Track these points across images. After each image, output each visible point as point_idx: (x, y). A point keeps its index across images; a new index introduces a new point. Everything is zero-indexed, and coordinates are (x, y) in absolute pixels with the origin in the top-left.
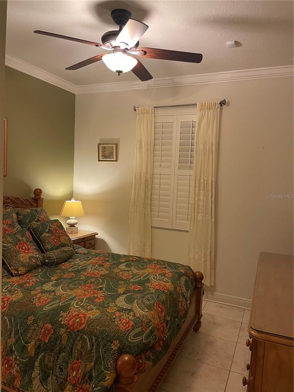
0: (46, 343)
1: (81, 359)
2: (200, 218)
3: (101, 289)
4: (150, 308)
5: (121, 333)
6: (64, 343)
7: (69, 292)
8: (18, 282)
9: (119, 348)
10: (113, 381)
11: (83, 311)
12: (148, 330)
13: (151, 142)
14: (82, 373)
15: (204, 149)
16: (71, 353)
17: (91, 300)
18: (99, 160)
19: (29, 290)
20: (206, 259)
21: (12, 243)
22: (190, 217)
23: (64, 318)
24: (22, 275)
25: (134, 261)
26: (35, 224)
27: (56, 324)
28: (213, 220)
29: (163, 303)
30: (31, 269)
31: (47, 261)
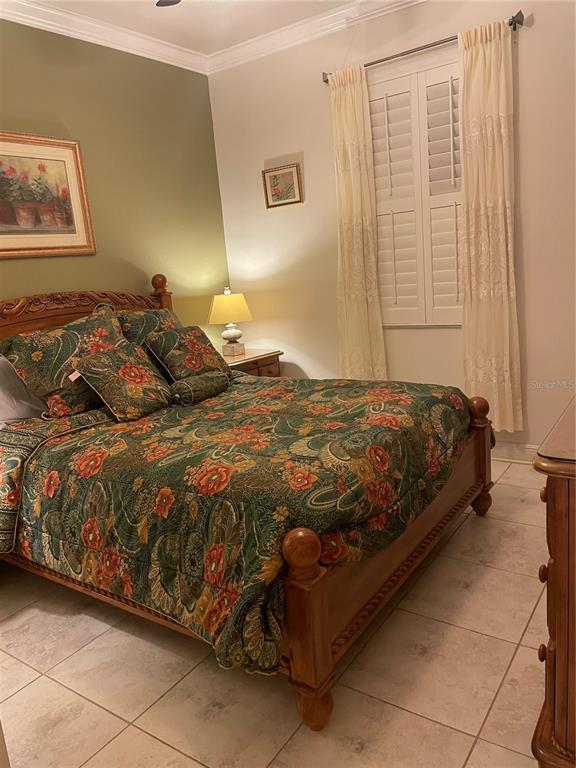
0: (164, 520)
1: (223, 540)
2: (483, 293)
3: (268, 431)
4: (355, 454)
5: (291, 495)
6: (193, 516)
7: (207, 438)
8: (124, 429)
9: (288, 518)
10: (276, 573)
11: (225, 463)
12: (349, 491)
13: (365, 145)
14: (225, 565)
15: (483, 137)
16: (206, 533)
17: (245, 448)
18: (269, 207)
19: (140, 438)
20: (501, 378)
21: (110, 366)
22: (461, 295)
23: (193, 476)
24: (133, 420)
25: (343, 387)
26: (153, 335)
27: (180, 487)
28: (513, 294)
29: (387, 447)
30: (149, 410)
31: (177, 395)
